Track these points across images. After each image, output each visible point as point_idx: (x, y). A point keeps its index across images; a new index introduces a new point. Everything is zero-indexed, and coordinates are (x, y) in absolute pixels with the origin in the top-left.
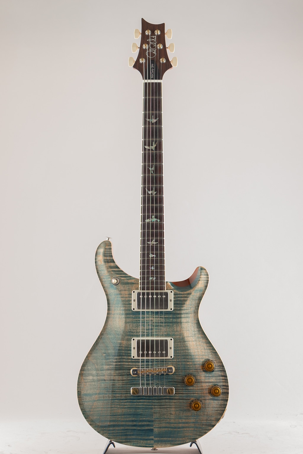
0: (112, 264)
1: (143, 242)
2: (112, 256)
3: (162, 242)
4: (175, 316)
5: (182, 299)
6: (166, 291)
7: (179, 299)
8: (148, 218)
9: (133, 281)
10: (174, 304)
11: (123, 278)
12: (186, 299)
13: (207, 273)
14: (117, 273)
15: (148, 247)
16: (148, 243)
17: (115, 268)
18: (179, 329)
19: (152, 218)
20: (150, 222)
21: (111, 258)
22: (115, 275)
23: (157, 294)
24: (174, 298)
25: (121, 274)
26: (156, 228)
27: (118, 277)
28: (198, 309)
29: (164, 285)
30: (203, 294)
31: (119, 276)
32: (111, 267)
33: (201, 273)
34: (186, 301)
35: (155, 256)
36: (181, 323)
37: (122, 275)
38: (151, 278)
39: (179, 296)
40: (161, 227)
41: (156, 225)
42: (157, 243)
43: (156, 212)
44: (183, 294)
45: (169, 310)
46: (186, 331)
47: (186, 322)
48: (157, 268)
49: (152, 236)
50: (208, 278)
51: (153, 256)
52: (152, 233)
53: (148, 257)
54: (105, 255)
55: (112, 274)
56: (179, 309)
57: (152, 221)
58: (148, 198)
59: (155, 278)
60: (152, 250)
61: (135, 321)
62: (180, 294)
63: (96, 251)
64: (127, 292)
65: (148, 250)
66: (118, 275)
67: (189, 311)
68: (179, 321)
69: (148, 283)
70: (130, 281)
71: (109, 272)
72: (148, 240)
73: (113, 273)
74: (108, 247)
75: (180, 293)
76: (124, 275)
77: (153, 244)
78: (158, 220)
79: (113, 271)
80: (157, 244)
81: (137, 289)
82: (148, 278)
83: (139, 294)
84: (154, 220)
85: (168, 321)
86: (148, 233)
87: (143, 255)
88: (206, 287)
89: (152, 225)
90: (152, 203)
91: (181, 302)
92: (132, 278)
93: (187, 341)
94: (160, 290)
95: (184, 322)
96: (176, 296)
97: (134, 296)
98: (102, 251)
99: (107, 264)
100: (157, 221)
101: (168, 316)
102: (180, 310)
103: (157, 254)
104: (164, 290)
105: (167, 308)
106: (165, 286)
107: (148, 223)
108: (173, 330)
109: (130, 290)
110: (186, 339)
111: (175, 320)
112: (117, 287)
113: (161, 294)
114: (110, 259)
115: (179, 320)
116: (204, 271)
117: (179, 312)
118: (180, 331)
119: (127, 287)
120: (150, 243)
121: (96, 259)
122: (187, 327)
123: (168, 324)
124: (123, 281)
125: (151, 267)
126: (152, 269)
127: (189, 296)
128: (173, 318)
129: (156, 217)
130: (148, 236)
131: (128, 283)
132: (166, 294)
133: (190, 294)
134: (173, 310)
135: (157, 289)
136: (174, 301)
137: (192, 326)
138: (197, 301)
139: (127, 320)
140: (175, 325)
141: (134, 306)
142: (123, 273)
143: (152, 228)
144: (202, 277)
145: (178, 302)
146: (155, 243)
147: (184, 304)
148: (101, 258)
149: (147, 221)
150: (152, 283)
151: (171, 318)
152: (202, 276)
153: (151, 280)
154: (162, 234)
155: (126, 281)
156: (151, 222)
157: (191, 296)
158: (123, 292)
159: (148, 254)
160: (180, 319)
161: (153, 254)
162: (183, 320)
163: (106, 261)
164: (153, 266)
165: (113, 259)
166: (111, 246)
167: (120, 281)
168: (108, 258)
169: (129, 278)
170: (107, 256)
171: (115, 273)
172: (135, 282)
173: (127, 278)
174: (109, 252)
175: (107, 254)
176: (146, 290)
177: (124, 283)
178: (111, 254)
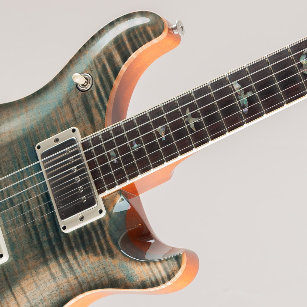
0: (118, 58)
1: (185, 98)
2: (135, 50)
3: (200, 139)
4: (54, 243)
5: (96, 243)
6: (99, 197)
7: (93, 234)
8: (242, 83)
9: (97, 117)
10: (79, 230)
11: (95, 94)
12: (99, 251)
13: (174, 276)
14: (103, 77)
15: (177, 114)
16: (188, 110)
17: (112, 70)
18: (31, 263)
19: (246, 91)
20: (235, 91)
21: (130, 50)
22: (97, 76)
23: (85, 181)
24: (92, 224)
25: (104, 87)
26: (226, 112)
28: (90, 289)
29: (109, 188)
30: (126, 287)
31: (99, 84)
32: (110, 58)
33: (167, 260)
34: (95, 254)
35: (164, 137)
36: (46, 262)
38: (111, 150)
39: (99, 232)
40: (234, 123)
41: (234, 109)
42: (194, 130)
43: (263, 95)
44: (106, 242)
45: (62, 223)
46: (34, 282)
47: (51, 274)
48: (139, 153)
49: (205, 112)
50: (164, 282)
51: (162, 133)
52: (212, 108)
54: (131, 33)
55: (96, 67)
56: (73, 244)
57: (239, 97)
58: (289, 61)
59: (115, 160)
60: (174, 126)
61: (18, 162)
62: (103, 233)
64: (69, 117)
65: (171, 117)
66: (98, 81)
67: (79, 270)
68: (48, 257)
70: (95, 112)
71: (99, 58)
72: (192, 107)
73: (100, 67)
74: (151, 33)
76: (103, 94)
77: (188, 123)
78: (246, 110)
79: (104, 67)
80: (191, 131)
81: (84, 134)
83: (72, 142)
84: (244, 99)
85: (40, 230)
86: (209, 99)
87: (156, 112)
88: (144, 286)
89: (230, 100)
90: (279, 77)
91: (87, 242)
92: (103, 113)
93: (13, 294)
94: (95, 182)
95: (49, 269)
96: (98, 227)
97: (64, 136)
98: (138, 21)
99: (113, 47)
100: (243, 107)
101: (49, 227)
102: (71, 249)
103: (168, 141)
104: (100, 192)
105: (63, 218)
106: (107, 192)
108: (26, 251)
109: (76, 121)
110: (17, 289)
111: (46, 246)
112: (73, 92)
113: (88, 190)
114: (127, 49)
115: (49, 255)
116: (173, 264)
117: (66, 247)
118: (29, 269)
119: (81, 112)
120: (188, 113)
121: (118, 20)
122: (42, 281)
123: (34, 236)
124: (89, 96)
125: (138, 141)
126: (132, 145)
127: (107, 255)
128: (50, 241)
129: (251, 100)
130: (202, 103)
131: (88, 110)
132: (91, 202)
133: (112, 255)
134: (66, 231)
135: (95, 174)
136: (85, 227)
137: (50, 291)
138: (105, 280)
139: (16, 145)
140: (36, 252)
141: (47, 144)
142: (108, 89)
143: (222, 104)
144: (157, 267)
145: (86, 237)
146: (192, 124)
147: (87, 252)
150: (103, 159)
151: (48, 235)
152: (159, 265)
153: (108, 153)
154: (217, 131)
155: (92, 103)
156: (236, 94)
157: (109, 260)
158: (67, 109)
159: (162, 121)
160: (52, 256)
161: (166, 131)
162: (53, 266)
163: (120, 41)
164: (139, 145)
165: (130, 55)
166: (156, 36)
167: (88, 93)
168: (127, 42)
169: (101, 107)
170: (130, 40)
171: (101, 73)
172: (96, 124)
173: (99, 104)
174: (140, 39)
175: (136, 37)
176: (85, 153)
177: (87, 101)
178: (138, 46)
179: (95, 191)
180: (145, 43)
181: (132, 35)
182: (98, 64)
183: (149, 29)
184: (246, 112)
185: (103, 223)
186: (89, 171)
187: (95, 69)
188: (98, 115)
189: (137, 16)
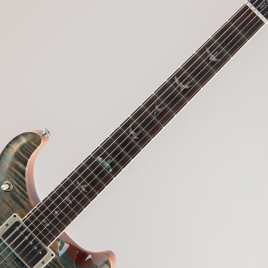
0: (21, 165)
1: (73, 176)
2: (29, 157)
3: (92, 196)
6: (48, 248)
8: (103, 157)
9: (25, 204)
11: (17, 191)
14: (17, 179)
15: (73, 187)
16: (78, 182)
17: (20, 173)
19: (106, 160)
20: (100, 163)
21: (26, 158)
22: (14, 180)
23: (35, 242)
24: (50, 263)
25: (20, 184)
26: (101, 176)
27: (15, 184)
29: (52, 241)
31: (17, 184)
32: (17, 167)
35: (71, 202)
37: (20, 187)
38: (44, 221)
39: (56, 266)
40: (108, 180)
41: (104, 173)
42: (87, 192)
43: (117, 159)
48: (61, 216)
49: (88, 180)
51: (69, 200)
52: (92, 177)
53: (63, 196)
54: (22, 148)
55: (11, 175)
57: (104, 165)
58: (124, 136)
59: (48, 225)
60: (74, 194)
62: (59, 265)
63: (18, 136)
64: (8, 209)
65: (70, 190)
66: (15, 183)
69: (36, 223)
70: (22, 201)
71: (10, 169)
72: (80, 180)
73: (13, 174)
74: (34, 144)
75: (61, 264)
76: (22, 189)
77: (81, 189)
78: (111, 170)
79: (15, 173)
80: (85, 193)
81: (22, 216)
82: (42, 218)
83: (17, 224)
84: (107, 165)
86: (88, 172)
87: (59, 190)
89: (100, 168)
90: (122, 146)
92: (27, 200)
94: (43, 241)
96: (54, 264)
97: (10, 221)
98: (24, 140)
99: (16, 160)
100: (109, 170)
103: (74, 203)
104: (47, 246)
106: (51, 243)
107: (97, 163)
109: (13, 210)
112: (4, 194)
113: (40, 247)
114: (24, 158)
119: (13, 203)
120: (79, 184)
121: (10, 143)
124: (15, 193)
125: (57, 210)
129: (112, 165)
130: (84, 176)
131: (17, 201)
132: (45, 252)
135: (40, 237)
136: (47, 266)
142: (23, 184)
143: (96, 172)
146: (84, 189)
148: (16, 147)
149: (99, 158)
150: (41, 227)
153: (43, 223)
154: (100, 188)
155: (18, 197)
156: (102, 164)
158: (4, 205)
159: (66, 194)
161: (71, 199)
163: (18, 156)
164: (58, 211)
165: (27, 161)
166: (38, 145)
167: (13, 191)
168: (22, 155)
169: (24, 196)
170: (24, 153)
171: (15, 177)
172: (26, 207)
173: (22, 195)
174: (29, 150)
175: (26, 150)
176: (29, 227)
177: (15, 196)
178: (30, 154)
179: (45, 246)
180: (33, 151)
181: (24, 150)
182: (11, 173)
183: (32, 143)
184: (111, 171)
185: (56, 260)
186: (36, 237)
187: (10, 176)
188: (25, 201)
189: (21, 137)
